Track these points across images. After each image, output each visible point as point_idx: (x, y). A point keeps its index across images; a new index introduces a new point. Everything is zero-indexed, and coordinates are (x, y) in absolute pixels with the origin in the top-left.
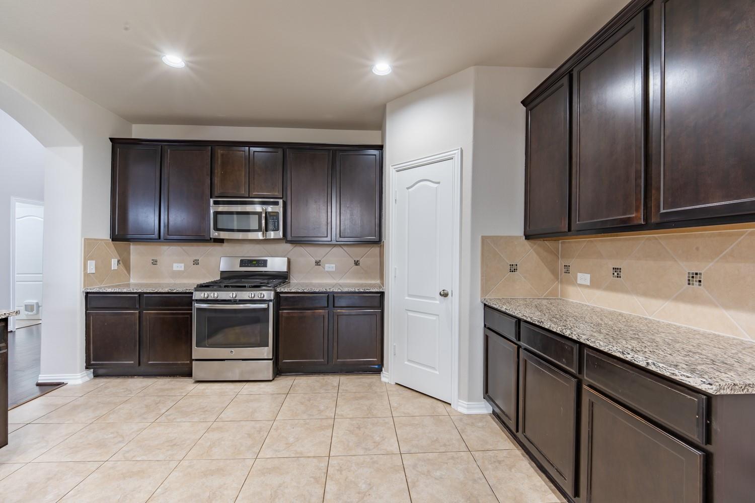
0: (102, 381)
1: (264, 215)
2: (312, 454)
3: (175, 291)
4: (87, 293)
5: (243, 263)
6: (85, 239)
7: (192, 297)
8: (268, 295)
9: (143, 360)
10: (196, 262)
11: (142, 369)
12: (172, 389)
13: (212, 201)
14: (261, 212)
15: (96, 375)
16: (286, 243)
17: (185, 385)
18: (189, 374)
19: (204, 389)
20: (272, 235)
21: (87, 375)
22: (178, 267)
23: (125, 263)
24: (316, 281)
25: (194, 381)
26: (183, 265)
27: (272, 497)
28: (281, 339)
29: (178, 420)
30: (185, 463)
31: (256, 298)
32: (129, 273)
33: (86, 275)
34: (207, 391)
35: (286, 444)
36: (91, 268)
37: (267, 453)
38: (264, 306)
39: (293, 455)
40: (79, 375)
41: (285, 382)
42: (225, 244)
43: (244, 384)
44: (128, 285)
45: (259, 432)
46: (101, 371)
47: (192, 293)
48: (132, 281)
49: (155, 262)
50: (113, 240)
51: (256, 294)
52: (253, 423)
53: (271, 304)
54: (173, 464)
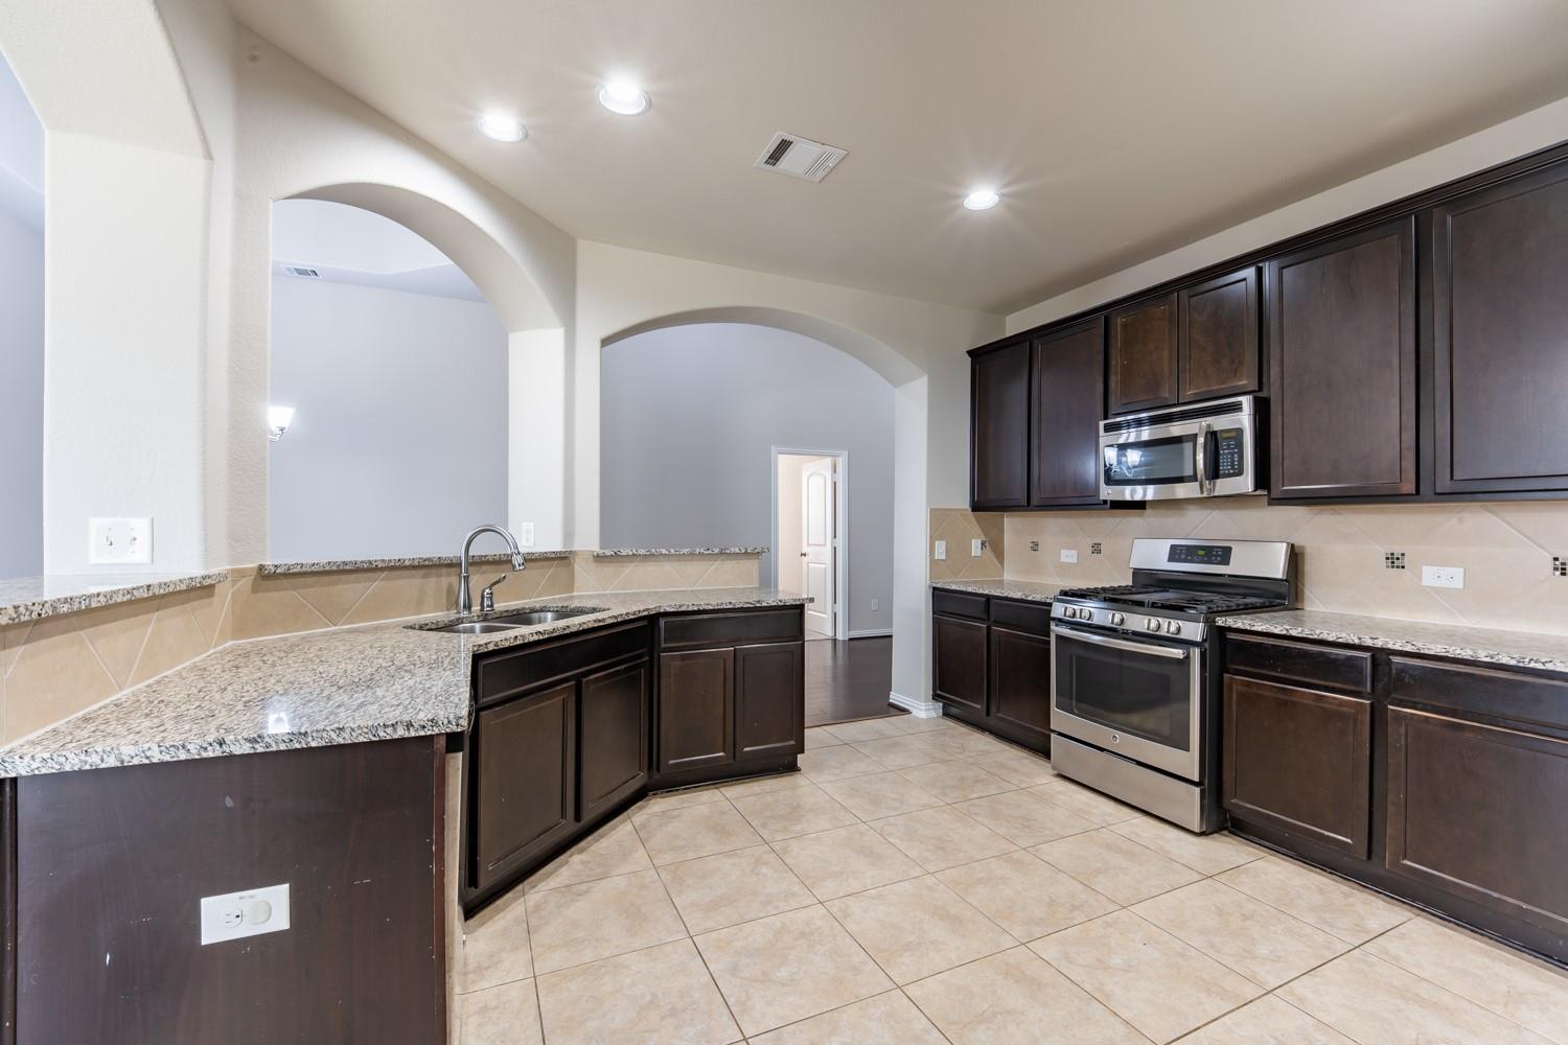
0: (950, 723)
1: (1201, 440)
2: (1127, 1015)
3: (1030, 598)
4: (934, 588)
5: (1176, 554)
6: (931, 509)
7: (1049, 612)
8: (1194, 630)
9: (993, 709)
10: (1097, 549)
11: (991, 721)
12: (1016, 770)
13: (1102, 424)
14: (1196, 435)
15: (946, 714)
16: (1269, 504)
17: (1036, 775)
18: (1045, 753)
19: (1060, 792)
20: (1225, 486)
21: (934, 709)
22: (1068, 556)
23: (995, 545)
24: (1382, 615)
25: (1055, 772)
26: (1074, 553)
27: (982, 1015)
28: (1229, 743)
29: (980, 819)
30: (929, 880)
31: (1163, 632)
32: (1002, 562)
33: (933, 562)
34: (1062, 797)
35: (1099, 961)
36: (940, 554)
37: (1049, 950)
38: (1177, 653)
39: (1088, 987)
40: (923, 706)
41: (1228, 850)
42: (1148, 511)
43: (1138, 815)
44: (1001, 583)
45: (1075, 908)
46: (954, 711)
47: (1050, 605)
48: (1007, 577)
49: (1035, 547)
50: (973, 511)
51: (1168, 625)
52: (1080, 887)
53: (1196, 653)
54: (917, 871)
